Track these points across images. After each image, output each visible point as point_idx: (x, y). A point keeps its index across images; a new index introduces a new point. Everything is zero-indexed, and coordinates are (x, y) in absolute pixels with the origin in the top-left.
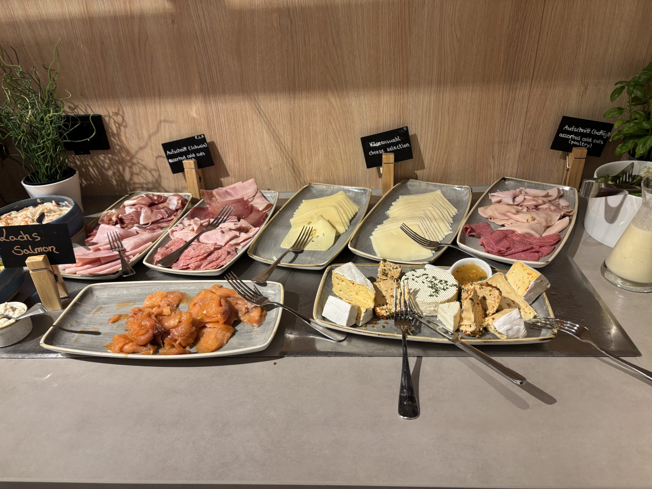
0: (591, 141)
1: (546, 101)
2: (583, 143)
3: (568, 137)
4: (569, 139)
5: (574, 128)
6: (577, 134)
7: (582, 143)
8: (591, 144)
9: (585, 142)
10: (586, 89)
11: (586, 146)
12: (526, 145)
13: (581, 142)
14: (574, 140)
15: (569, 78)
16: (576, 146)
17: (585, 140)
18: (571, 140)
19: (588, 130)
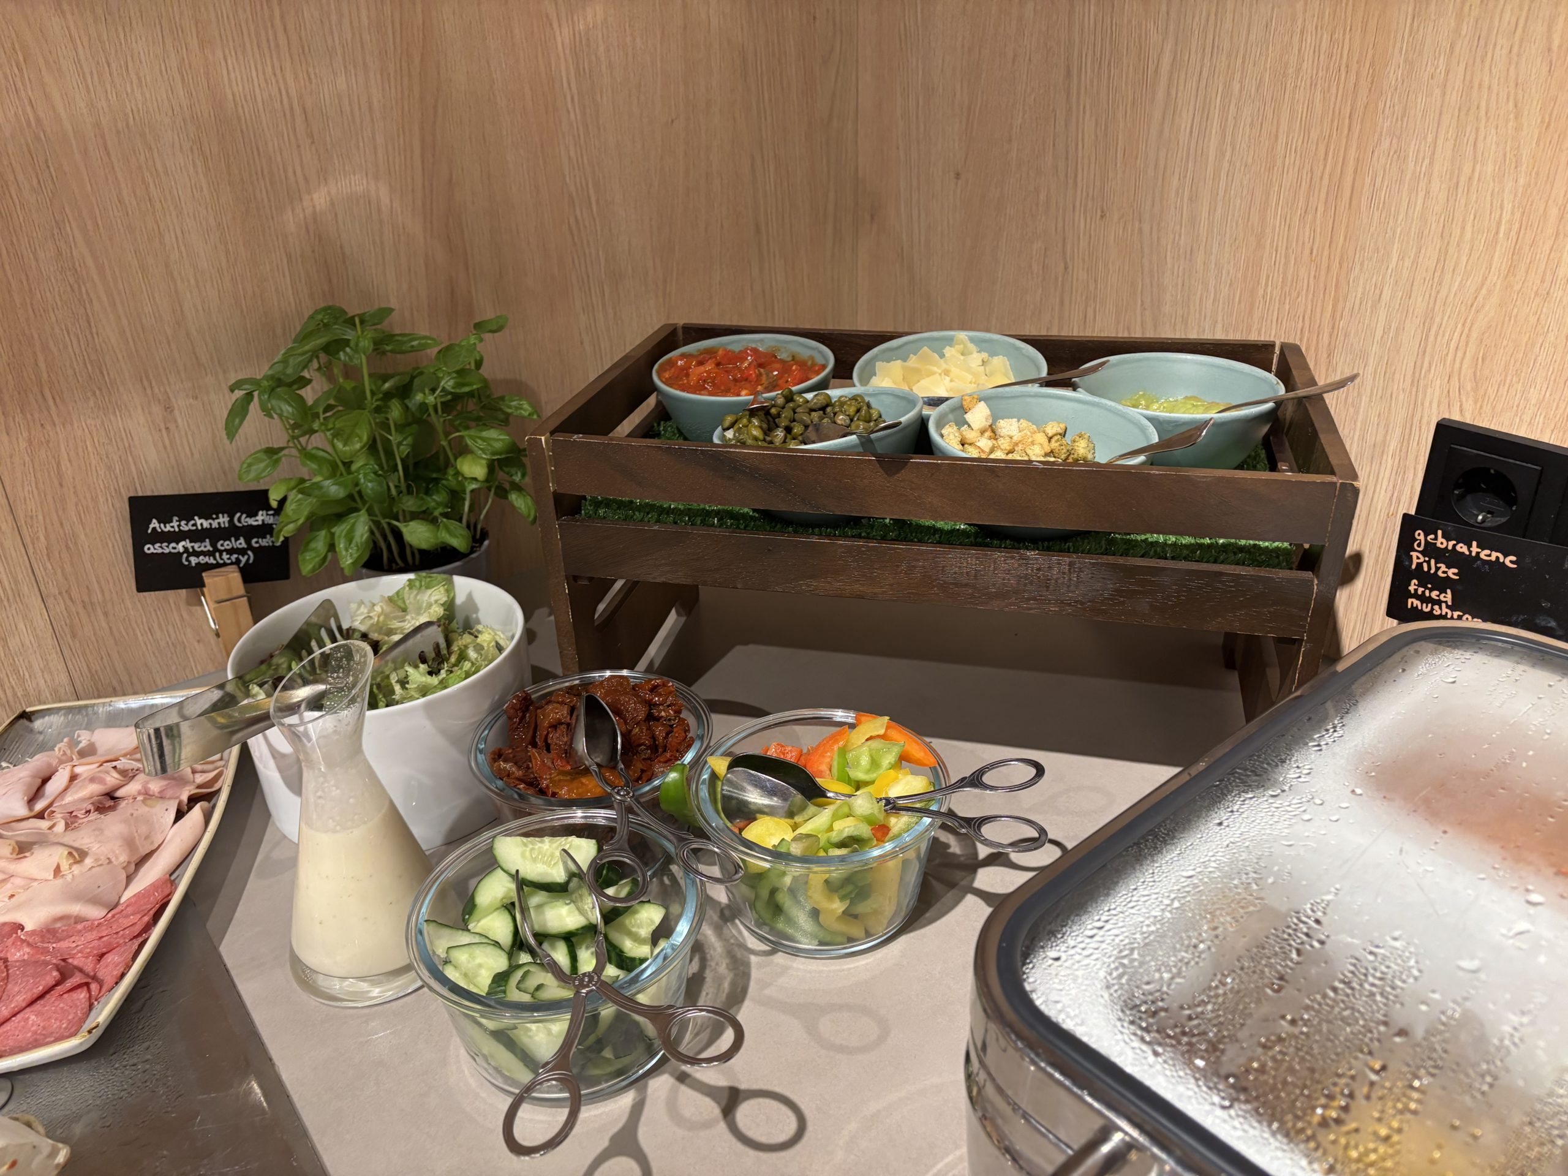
0: (244, 545)
1: (58, 464)
2: (225, 556)
3: (174, 548)
4: (180, 554)
5: (179, 521)
6: (196, 536)
7: (221, 555)
8: (250, 553)
9: (230, 552)
10: (169, 409)
11: (238, 561)
12: (59, 597)
13: (217, 555)
14: (197, 554)
15: (100, 389)
16: (208, 567)
17: (227, 545)
18: (185, 555)
19: (223, 520)
